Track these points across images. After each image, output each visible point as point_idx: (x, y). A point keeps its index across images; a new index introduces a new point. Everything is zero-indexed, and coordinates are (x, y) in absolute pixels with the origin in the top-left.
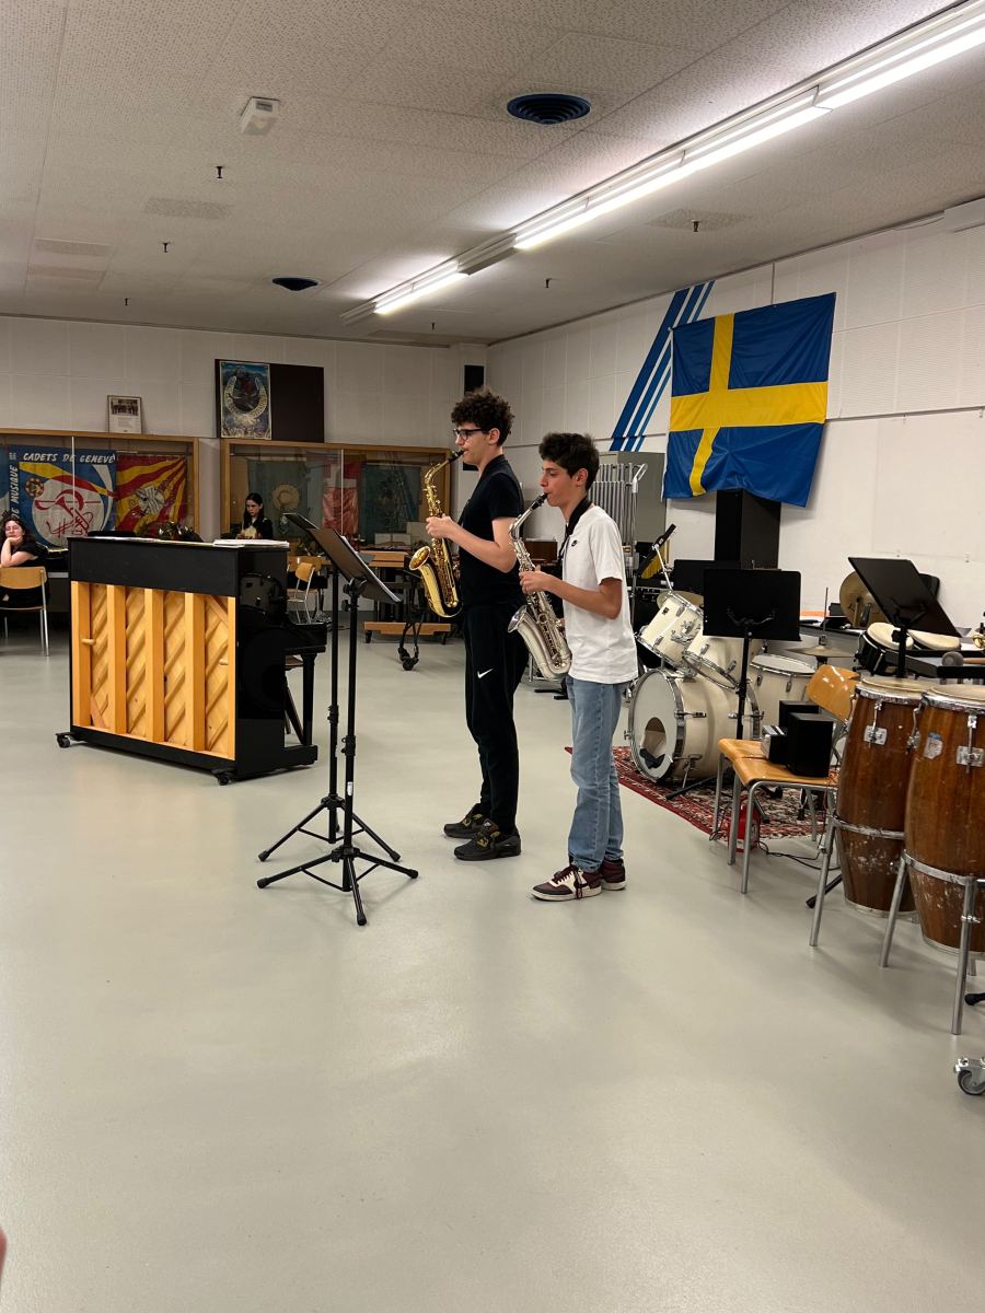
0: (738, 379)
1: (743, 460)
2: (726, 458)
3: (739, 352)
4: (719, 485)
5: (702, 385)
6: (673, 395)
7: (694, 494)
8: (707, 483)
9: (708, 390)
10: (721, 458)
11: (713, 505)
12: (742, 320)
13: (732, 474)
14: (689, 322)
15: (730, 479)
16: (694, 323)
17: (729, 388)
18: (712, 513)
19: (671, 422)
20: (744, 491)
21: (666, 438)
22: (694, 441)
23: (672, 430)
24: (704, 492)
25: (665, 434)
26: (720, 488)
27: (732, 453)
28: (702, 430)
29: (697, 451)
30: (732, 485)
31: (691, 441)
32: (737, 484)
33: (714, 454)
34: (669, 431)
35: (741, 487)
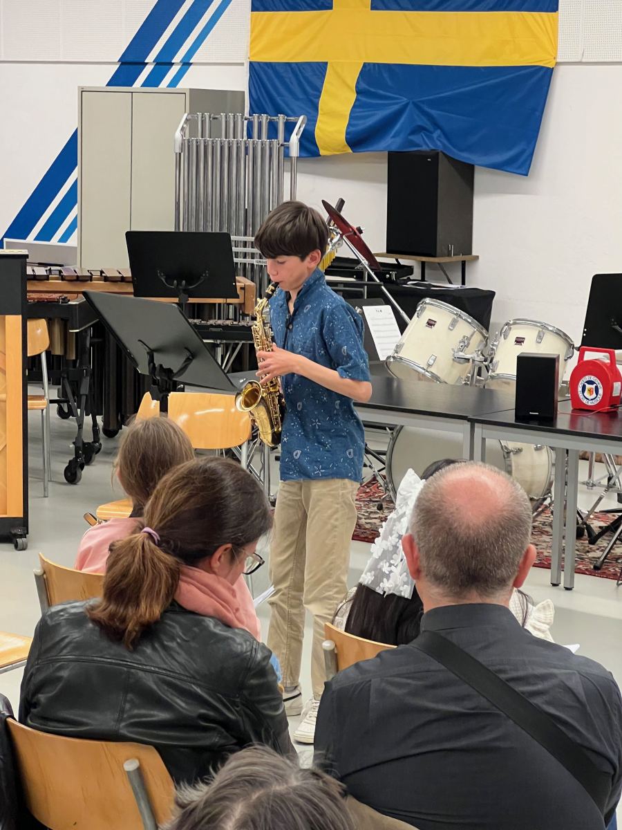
1: (434, 112)
2: (407, 105)
4: (392, 141)
7: (322, 152)
8: (358, 141)
10: (396, 107)
13: (419, 129)
15: (411, 137)
17: (374, 8)
19: (251, 49)
20: (440, 154)
21: (246, 68)
22: (314, 80)
23: (256, 59)
24: (351, 151)
25: (242, 64)
26: (394, 148)
27: (415, 104)
28: (326, 63)
29: (321, 92)
30: (418, 145)
31: (306, 78)
32: (425, 144)
33: (363, 99)
34: (249, 60)
35: (433, 148)
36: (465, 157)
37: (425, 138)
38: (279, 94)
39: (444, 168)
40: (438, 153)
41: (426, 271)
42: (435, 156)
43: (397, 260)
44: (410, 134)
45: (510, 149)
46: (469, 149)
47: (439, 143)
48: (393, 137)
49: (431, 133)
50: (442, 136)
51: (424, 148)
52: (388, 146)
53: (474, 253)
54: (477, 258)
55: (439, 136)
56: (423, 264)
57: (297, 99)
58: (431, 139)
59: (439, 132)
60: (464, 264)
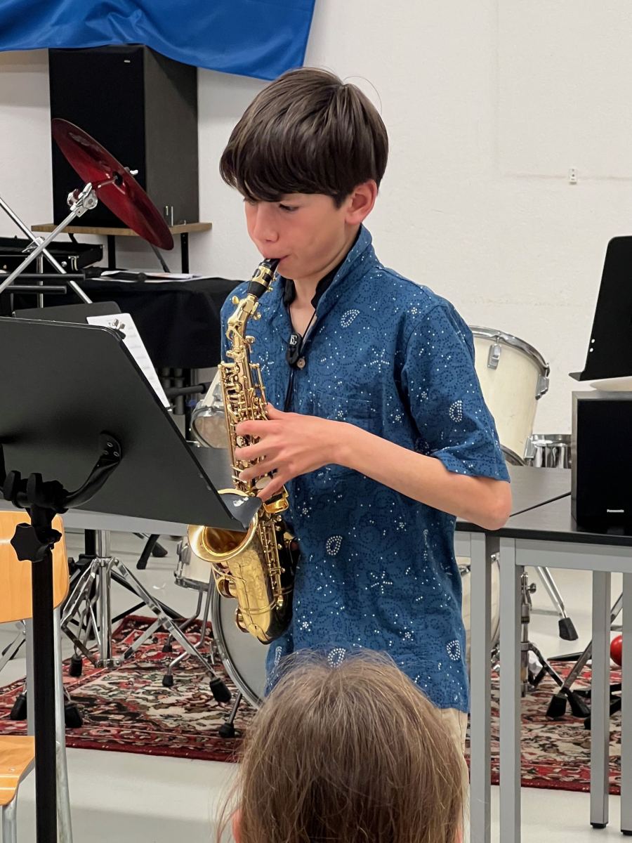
4: (55, 35)
15: (93, 24)
20: (146, 52)
26: (59, 43)
30: (103, 37)
36: (184, 54)
37: (115, 23)
39: (152, 75)
40: (141, 50)
41: (117, 253)
42: (136, 54)
43: (71, 236)
44: (90, 18)
45: (265, 39)
46: (193, 42)
47: (141, 33)
48: (57, 23)
49: (127, 16)
50: (145, 20)
51: (115, 41)
52: (49, 40)
53: (203, 219)
54: (208, 227)
55: (140, 21)
56: (111, 240)
58: (126, 25)
59: (139, 12)
60: (184, 238)
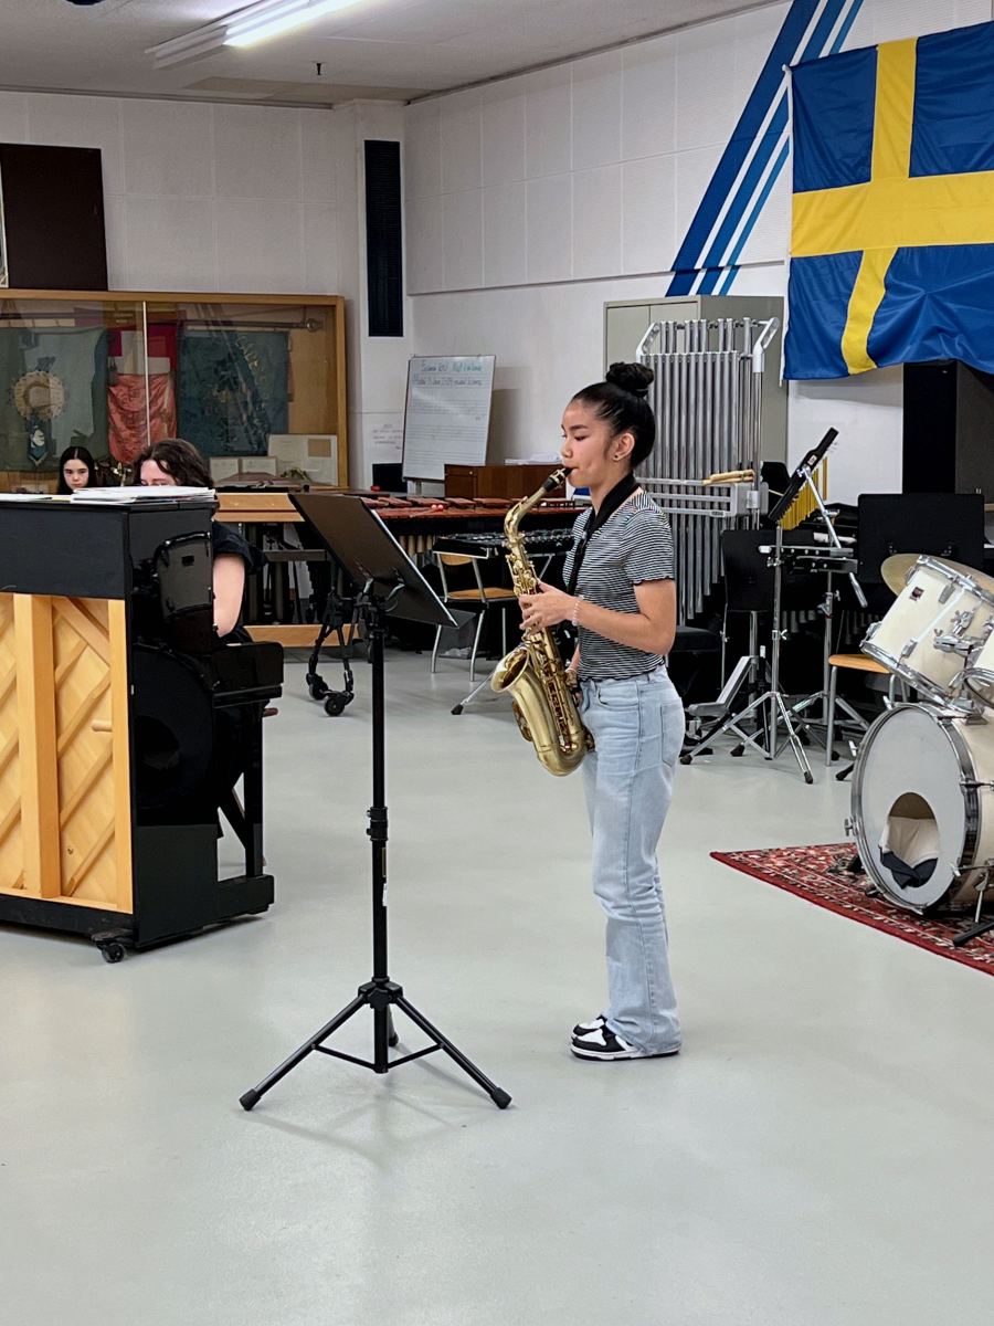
0: (928, 159)
1: (951, 306)
2: (922, 299)
3: (925, 108)
4: (908, 352)
5: (856, 170)
6: (794, 192)
7: (851, 370)
8: (880, 350)
9: (868, 180)
10: (911, 304)
11: (897, 389)
12: (930, 49)
13: (935, 332)
14: (825, 53)
15: (929, 343)
16: (833, 56)
17: (912, 175)
18: (897, 405)
19: (793, 240)
20: (959, 364)
21: (786, 269)
22: (847, 274)
23: (797, 255)
24: (875, 367)
25: (782, 262)
26: (910, 359)
27: (931, 295)
28: (861, 252)
29: (852, 291)
30: (934, 353)
31: (841, 274)
32: (944, 352)
33: (892, 297)
34: (790, 256)
35: (953, 356)
37: (942, 342)
38: (816, 299)
39: (963, 382)
40: (957, 363)
42: (952, 365)
44: (926, 339)
47: (959, 350)
48: (912, 343)
50: (965, 341)
51: (941, 357)
52: (905, 357)
55: (962, 341)
57: (831, 302)
58: (951, 344)
59: (961, 335)
